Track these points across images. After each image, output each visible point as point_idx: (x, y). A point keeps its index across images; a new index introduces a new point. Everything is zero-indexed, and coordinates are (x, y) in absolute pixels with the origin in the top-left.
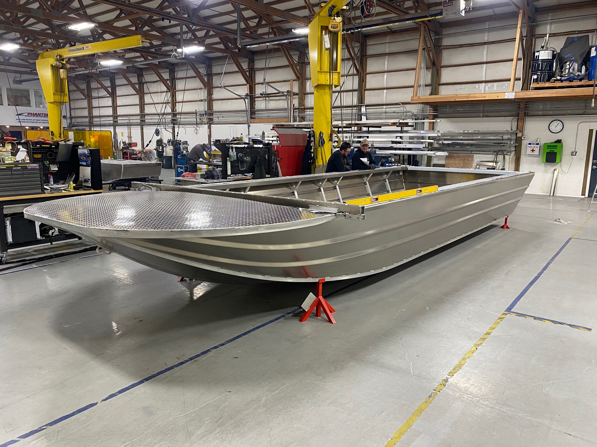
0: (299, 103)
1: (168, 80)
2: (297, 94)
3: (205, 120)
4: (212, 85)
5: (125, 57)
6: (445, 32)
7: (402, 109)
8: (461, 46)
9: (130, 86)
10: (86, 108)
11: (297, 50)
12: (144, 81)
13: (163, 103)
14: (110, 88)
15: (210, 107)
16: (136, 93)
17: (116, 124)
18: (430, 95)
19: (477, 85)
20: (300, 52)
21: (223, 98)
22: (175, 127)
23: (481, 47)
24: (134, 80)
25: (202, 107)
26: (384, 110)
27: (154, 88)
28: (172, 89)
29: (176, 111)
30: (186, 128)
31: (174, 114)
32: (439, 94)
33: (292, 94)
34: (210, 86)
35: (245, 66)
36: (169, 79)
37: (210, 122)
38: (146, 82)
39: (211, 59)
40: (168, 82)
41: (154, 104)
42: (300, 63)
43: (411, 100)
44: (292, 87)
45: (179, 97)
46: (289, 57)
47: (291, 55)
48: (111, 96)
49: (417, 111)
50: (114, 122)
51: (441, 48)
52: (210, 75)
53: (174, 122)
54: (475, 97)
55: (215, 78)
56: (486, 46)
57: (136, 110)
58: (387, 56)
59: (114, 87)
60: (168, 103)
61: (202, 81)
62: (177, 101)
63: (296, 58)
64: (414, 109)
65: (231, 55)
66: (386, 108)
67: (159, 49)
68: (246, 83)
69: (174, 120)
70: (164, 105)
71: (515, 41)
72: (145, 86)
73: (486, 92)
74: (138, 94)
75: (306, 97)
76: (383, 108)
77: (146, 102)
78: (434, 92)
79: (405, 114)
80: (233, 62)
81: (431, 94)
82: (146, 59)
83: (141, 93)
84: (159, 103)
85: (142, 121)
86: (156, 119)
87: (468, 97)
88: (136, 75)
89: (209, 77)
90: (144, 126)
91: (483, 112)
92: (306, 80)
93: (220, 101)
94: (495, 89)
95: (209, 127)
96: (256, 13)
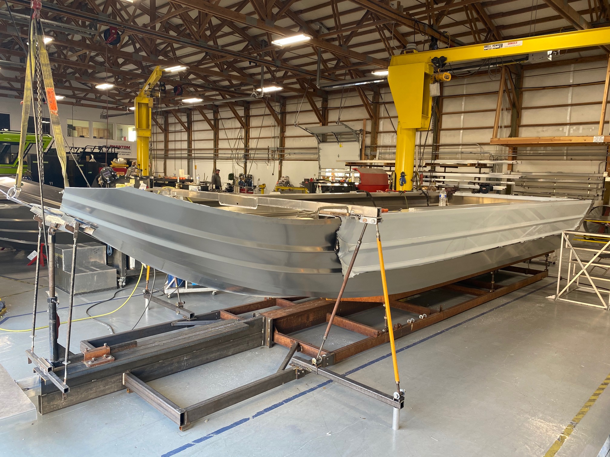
0: (371, 142)
1: (242, 117)
2: (369, 133)
3: (276, 156)
4: (285, 123)
5: (205, 95)
6: (527, 74)
7: (479, 149)
8: (544, 88)
9: (206, 121)
10: (163, 141)
11: (372, 91)
12: (219, 117)
13: (237, 139)
14: (187, 123)
15: (282, 143)
16: (211, 129)
17: (190, 157)
18: (509, 137)
19: (561, 128)
20: (375, 92)
21: (295, 135)
22: (247, 162)
23: (566, 90)
24: (210, 116)
25: (274, 144)
26: (460, 150)
27: (228, 124)
28: (246, 126)
29: (249, 146)
30: (258, 164)
31: (247, 149)
32: (519, 136)
33: (365, 133)
34: (283, 124)
35: (319, 105)
36: (244, 116)
37: (282, 159)
38: (221, 119)
39: (285, 98)
40: (243, 119)
41: (228, 139)
42: (374, 103)
43: (491, 141)
44: (365, 126)
45: (253, 133)
46: (364, 97)
47: (366, 95)
48: (187, 131)
49: (495, 152)
50: (189, 155)
51: (522, 90)
52: (284, 113)
53: (246, 157)
54: (560, 140)
55: (288, 117)
56: (571, 88)
57: (211, 145)
58: (464, 97)
59: (190, 122)
60: (241, 139)
61: (276, 119)
62: (250, 137)
63: (370, 98)
64: (492, 150)
65: (307, 95)
66: (462, 149)
67: (238, 88)
68: (318, 121)
69: (246, 155)
70: (238, 140)
71: (605, 83)
72: (220, 122)
73: (570, 135)
74: (213, 130)
75: (378, 136)
76: (459, 148)
77: (220, 137)
78: (514, 133)
79: (482, 155)
80: (308, 101)
81: (511, 136)
82: (224, 98)
83: (215, 128)
84: (233, 139)
85: (216, 155)
86: (228, 154)
87: (552, 140)
88: (212, 111)
89: (283, 115)
90: (217, 160)
91: (567, 155)
92: (379, 119)
93: (292, 138)
94: (581, 131)
95: (281, 163)
96: (335, 55)
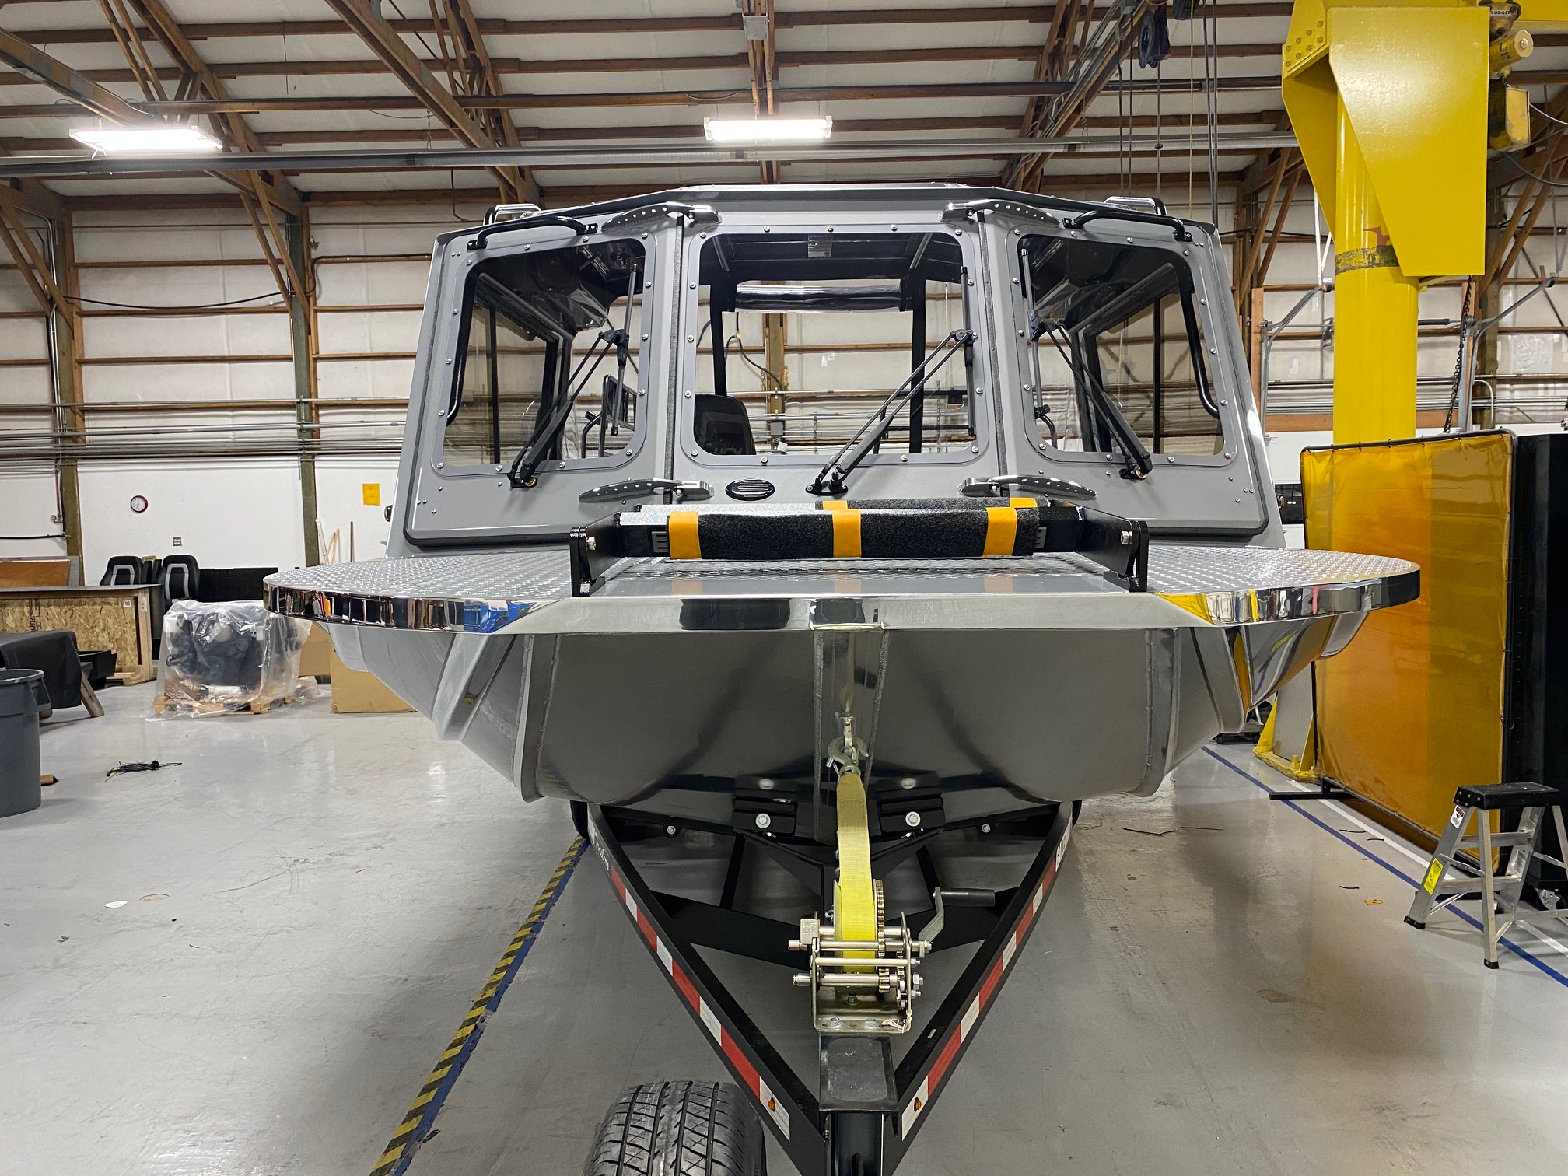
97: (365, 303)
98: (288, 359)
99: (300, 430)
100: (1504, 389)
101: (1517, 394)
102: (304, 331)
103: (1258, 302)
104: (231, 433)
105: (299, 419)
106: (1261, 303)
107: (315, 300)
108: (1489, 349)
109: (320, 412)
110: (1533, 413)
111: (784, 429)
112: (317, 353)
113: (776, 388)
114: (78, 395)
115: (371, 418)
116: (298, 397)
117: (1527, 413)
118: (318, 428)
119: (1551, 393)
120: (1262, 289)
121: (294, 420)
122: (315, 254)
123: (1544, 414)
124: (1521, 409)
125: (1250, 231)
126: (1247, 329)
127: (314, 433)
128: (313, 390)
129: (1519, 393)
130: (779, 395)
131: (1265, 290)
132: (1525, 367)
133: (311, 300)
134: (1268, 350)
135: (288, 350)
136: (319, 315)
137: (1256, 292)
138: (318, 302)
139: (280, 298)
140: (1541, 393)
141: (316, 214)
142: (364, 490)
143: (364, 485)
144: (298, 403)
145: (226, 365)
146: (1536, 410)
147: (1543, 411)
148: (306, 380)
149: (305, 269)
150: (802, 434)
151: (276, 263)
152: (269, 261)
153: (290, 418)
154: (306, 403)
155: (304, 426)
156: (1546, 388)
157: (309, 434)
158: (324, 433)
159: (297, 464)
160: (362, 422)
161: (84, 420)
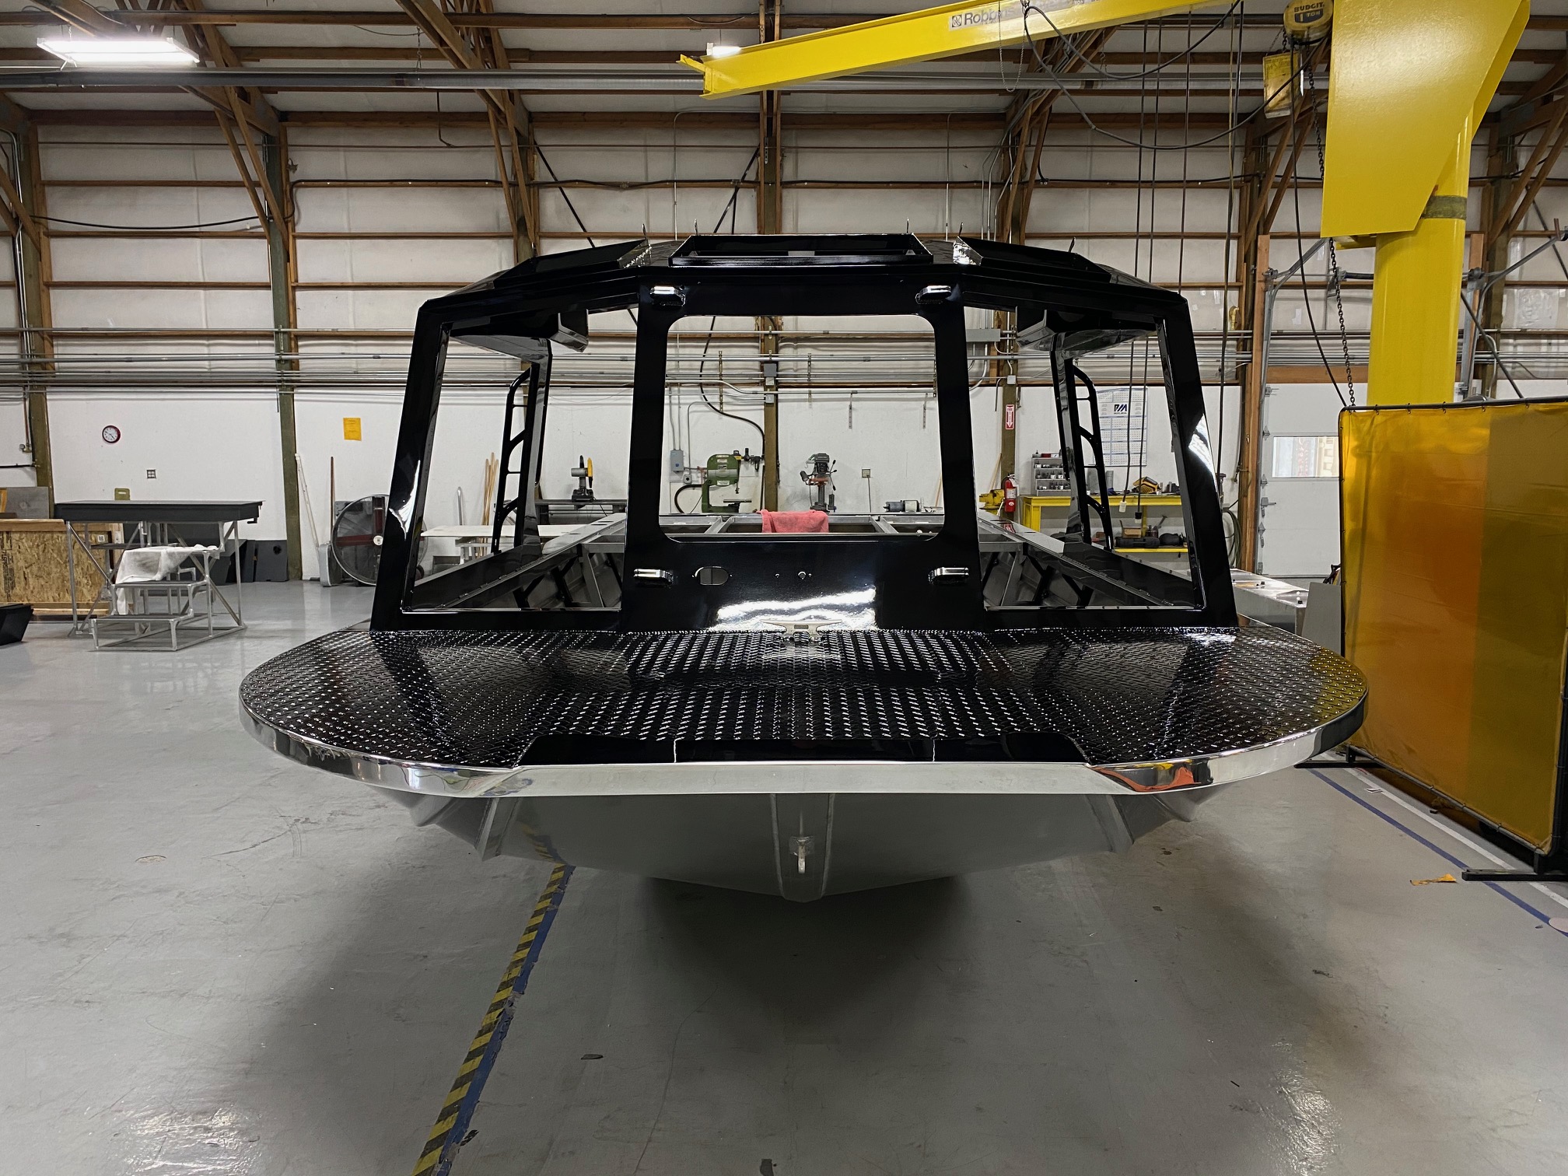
17: (290, 375)
50: (284, 365)
95: (1010, 400)
97: (345, 229)
98: (266, 286)
99: (279, 361)
100: (1508, 344)
101: (1520, 349)
102: (283, 258)
103: (1264, 250)
104: (206, 363)
105: (278, 349)
106: (1267, 251)
107: (294, 225)
108: (1494, 303)
109: (300, 343)
110: (1536, 369)
111: (777, 371)
112: (297, 281)
113: (770, 328)
114: (46, 321)
115: (353, 350)
116: (276, 326)
117: (1528, 369)
118: (298, 360)
119: (1554, 349)
120: (1269, 236)
121: (272, 350)
122: (293, 177)
123: (1546, 370)
124: (1523, 364)
125: (1258, 175)
126: (1251, 277)
127: (294, 365)
128: (291, 320)
129: (1522, 348)
130: (773, 335)
131: (1273, 237)
132: (1530, 322)
133: (290, 225)
134: (1273, 298)
135: (265, 277)
136: (298, 242)
137: (1262, 240)
138: (296, 228)
139: (258, 222)
140: (1544, 349)
141: (294, 135)
142: (345, 425)
143: (345, 420)
144: (277, 332)
145: (201, 292)
146: (1539, 367)
147: (1546, 367)
148: (285, 310)
149: (283, 192)
150: (796, 376)
151: (253, 186)
152: (246, 184)
153: (268, 349)
154: (284, 333)
155: (283, 357)
156: (1550, 344)
157: (288, 365)
158: (304, 365)
159: (275, 396)
160: (343, 354)
161: (52, 346)
